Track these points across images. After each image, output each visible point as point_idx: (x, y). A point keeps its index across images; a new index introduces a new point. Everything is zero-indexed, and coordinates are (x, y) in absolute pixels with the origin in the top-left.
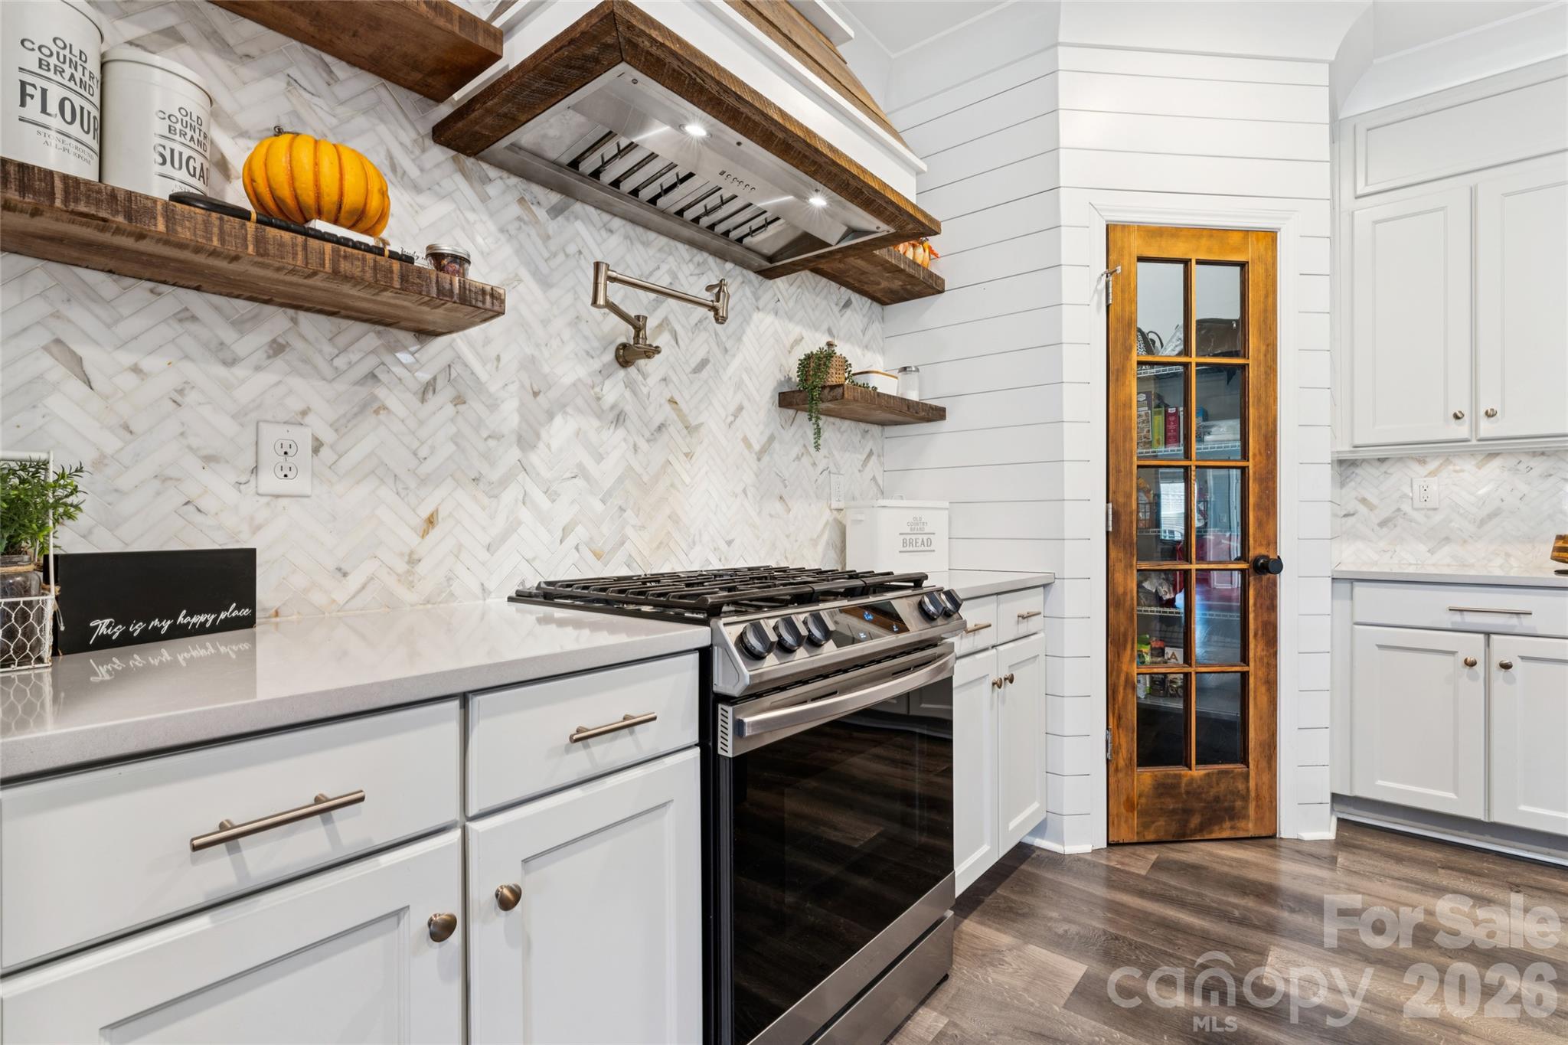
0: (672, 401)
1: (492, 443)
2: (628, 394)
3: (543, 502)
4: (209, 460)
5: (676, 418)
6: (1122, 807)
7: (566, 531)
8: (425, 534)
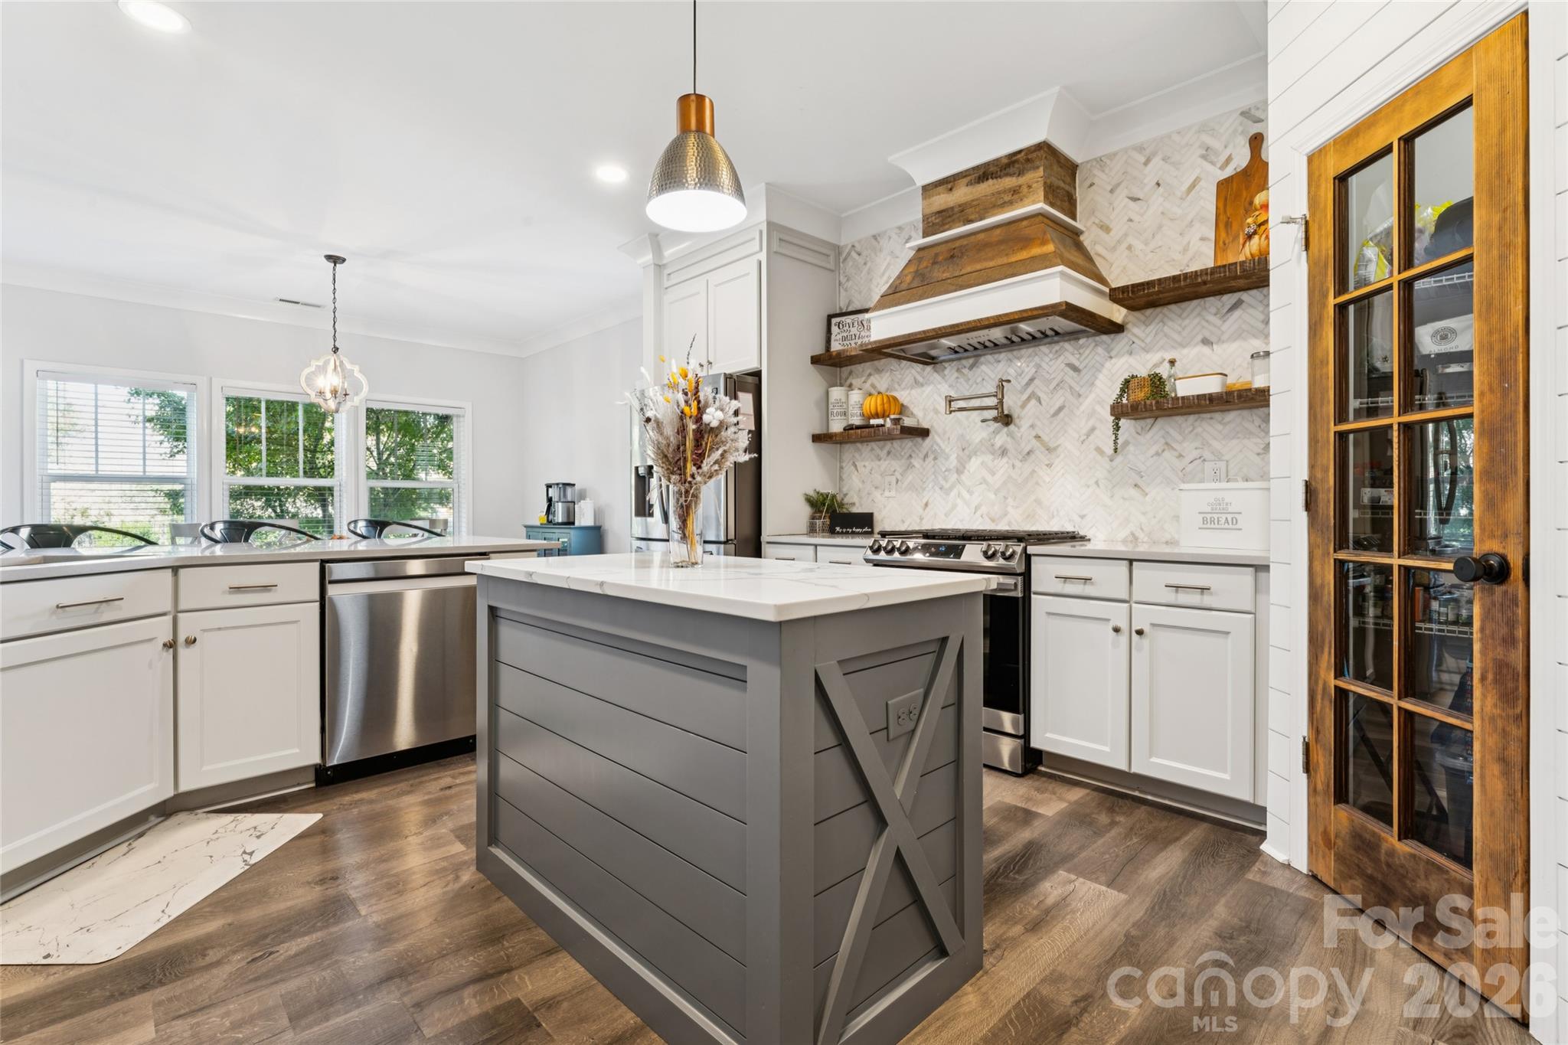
0: (1038, 437)
1: (947, 473)
2: (1009, 439)
3: (966, 495)
4: (876, 488)
5: (1039, 445)
6: (1320, 837)
7: (977, 508)
8: (924, 509)
